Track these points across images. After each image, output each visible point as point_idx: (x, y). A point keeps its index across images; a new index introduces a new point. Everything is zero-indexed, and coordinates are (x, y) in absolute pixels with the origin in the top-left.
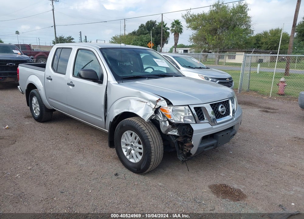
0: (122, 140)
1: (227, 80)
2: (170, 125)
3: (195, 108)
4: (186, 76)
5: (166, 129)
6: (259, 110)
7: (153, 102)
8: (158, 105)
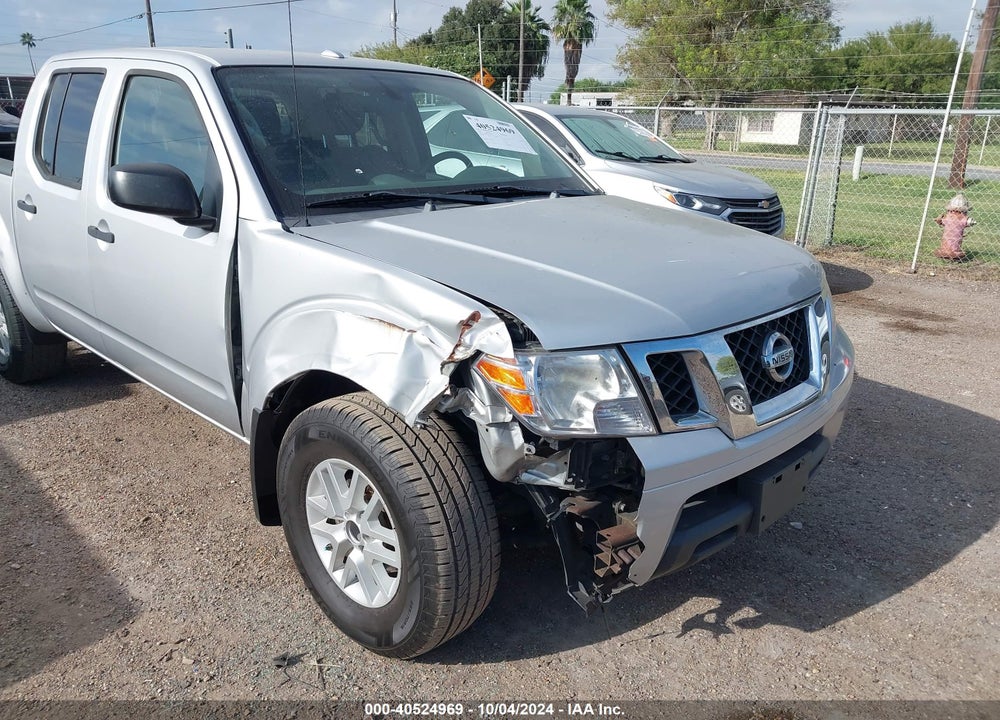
0: (309, 499)
1: (762, 208)
2: (526, 446)
3: (651, 359)
4: (609, 192)
5: (509, 461)
6: (882, 320)
7: (442, 327)
8: (468, 347)
